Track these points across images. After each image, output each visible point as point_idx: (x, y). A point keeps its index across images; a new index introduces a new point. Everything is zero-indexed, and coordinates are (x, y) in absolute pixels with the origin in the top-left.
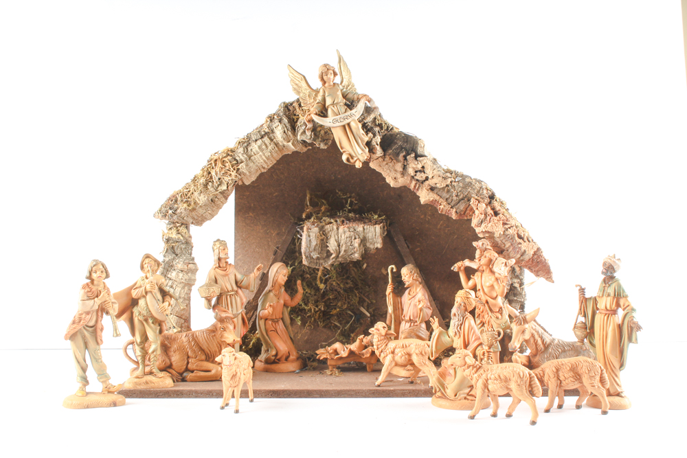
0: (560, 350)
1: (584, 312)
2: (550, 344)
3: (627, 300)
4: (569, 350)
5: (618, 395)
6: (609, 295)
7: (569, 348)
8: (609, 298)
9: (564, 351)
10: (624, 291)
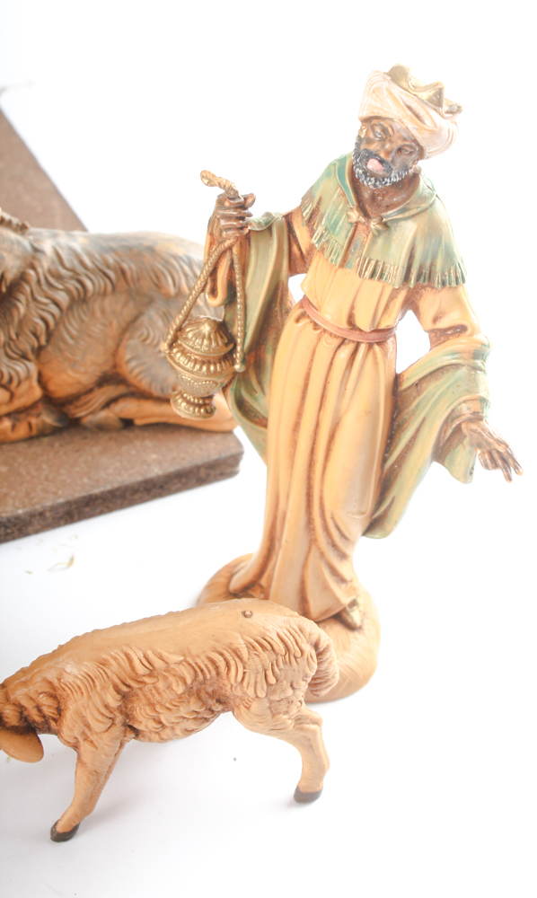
0: (63, 298)
1: (231, 287)
2: (22, 277)
3: (459, 301)
4: (104, 294)
5: (340, 618)
6: (377, 274)
7: (101, 282)
8: (376, 285)
9: (81, 299)
10: (449, 256)
